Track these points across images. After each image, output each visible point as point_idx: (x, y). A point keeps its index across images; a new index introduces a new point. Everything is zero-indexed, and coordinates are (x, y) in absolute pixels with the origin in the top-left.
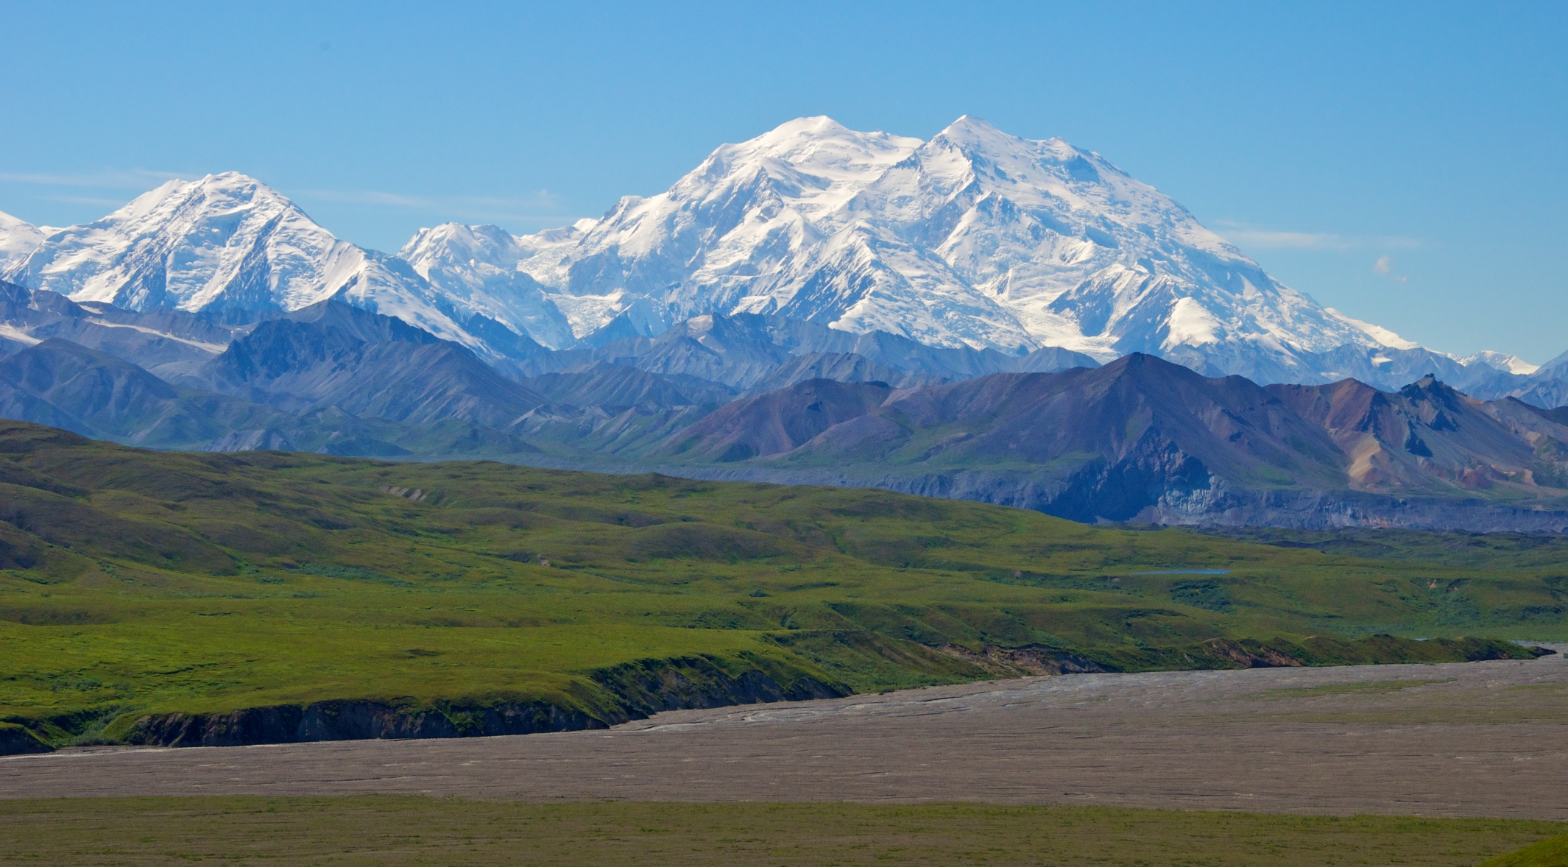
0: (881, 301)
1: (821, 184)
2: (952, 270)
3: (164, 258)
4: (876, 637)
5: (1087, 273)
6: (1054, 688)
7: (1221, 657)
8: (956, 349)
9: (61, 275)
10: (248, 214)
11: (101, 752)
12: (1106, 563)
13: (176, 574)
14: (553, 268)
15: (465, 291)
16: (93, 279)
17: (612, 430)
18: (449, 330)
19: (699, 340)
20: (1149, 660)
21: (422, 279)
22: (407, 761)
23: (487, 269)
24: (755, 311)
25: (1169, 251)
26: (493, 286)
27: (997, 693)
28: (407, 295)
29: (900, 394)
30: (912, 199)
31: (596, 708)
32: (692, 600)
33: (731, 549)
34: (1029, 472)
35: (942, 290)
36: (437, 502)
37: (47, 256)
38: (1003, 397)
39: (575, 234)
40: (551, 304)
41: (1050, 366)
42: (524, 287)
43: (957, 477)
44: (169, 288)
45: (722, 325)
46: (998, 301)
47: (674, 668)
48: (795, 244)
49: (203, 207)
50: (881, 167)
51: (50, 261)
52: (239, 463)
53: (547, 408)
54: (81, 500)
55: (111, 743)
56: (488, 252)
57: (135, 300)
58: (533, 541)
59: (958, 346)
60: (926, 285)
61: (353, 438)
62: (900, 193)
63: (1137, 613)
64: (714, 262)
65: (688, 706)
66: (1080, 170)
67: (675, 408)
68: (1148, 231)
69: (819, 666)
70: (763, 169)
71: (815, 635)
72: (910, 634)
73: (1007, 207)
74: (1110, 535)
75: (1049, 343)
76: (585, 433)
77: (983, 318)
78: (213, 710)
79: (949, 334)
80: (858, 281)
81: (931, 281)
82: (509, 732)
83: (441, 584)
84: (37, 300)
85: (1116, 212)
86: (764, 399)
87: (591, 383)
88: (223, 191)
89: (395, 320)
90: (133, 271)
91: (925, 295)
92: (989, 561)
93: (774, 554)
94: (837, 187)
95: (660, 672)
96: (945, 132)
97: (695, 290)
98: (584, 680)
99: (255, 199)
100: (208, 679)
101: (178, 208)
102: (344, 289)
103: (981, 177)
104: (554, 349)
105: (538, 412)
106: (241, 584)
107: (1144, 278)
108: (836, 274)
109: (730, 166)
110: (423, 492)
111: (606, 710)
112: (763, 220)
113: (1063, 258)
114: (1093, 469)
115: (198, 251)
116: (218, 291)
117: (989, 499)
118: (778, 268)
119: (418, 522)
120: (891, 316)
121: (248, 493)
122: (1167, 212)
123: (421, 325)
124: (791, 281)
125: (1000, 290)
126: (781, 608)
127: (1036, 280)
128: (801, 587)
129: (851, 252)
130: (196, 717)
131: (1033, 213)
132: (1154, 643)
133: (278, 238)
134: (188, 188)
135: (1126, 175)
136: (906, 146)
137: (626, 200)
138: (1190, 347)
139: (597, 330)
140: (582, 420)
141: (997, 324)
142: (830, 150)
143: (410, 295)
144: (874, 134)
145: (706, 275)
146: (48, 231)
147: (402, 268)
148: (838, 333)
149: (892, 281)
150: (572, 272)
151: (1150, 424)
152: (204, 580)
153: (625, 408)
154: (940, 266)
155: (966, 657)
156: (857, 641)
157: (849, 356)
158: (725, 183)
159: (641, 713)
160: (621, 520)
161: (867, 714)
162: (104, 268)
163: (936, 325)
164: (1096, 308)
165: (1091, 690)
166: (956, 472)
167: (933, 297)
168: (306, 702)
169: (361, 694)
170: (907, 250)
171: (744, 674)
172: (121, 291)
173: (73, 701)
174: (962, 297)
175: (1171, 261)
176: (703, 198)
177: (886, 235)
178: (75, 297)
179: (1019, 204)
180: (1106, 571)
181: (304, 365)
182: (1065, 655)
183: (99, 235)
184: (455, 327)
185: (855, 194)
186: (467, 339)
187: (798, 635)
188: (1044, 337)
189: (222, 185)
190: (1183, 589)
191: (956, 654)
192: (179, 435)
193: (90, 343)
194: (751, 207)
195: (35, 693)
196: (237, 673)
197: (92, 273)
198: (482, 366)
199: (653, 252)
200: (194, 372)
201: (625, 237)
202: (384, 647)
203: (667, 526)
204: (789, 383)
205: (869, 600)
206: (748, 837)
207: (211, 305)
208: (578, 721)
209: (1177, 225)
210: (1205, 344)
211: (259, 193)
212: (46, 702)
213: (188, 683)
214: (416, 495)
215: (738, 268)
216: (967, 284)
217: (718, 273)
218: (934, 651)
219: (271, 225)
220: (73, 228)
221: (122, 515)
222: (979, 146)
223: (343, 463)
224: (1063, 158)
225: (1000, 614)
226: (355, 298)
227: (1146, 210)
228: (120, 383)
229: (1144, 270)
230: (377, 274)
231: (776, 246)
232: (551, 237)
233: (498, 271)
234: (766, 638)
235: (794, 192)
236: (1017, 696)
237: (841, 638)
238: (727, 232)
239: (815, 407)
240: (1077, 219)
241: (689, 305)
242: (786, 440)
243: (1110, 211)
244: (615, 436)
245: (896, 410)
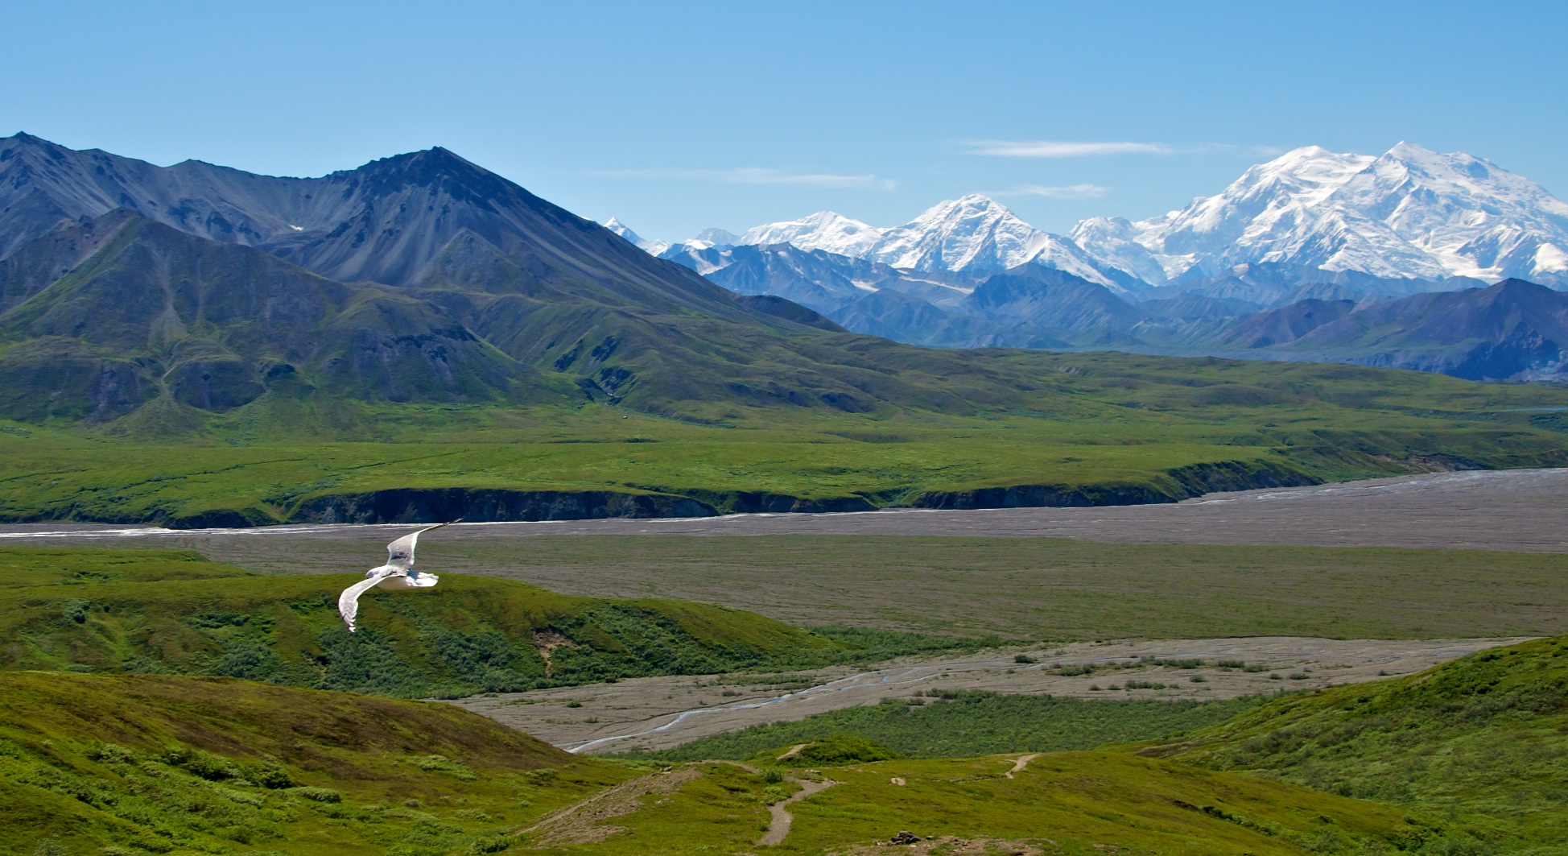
0: (1351, 252)
1: (1313, 185)
2: (1395, 233)
3: (941, 243)
4: (1339, 450)
5: (1482, 231)
6: (1450, 479)
7: (1560, 460)
8: (1397, 279)
9: (888, 254)
10: (985, 217)
11: (902, 511)
12: (1488, 404)
13: (943, 415)
14: (1155, 240)
15: (1104, 255)
16: (904, 255)
17: (1188, 331)
18: (1095, 277)
19: (1241, 278)
20: (1513, 462)
21: (1080, 249)
22: (1063, 519)
23: (1117, 241)
24: (1274, 260)
25: (1535, 216)
26: (1120, 251)
27: (1413, 483)
28: (1072, 258)
29: (1361, 306)
30: (1370, 192)
31: (1170, 491)
32: (1231, 429)
33: (1255, 399)
34: (1441, 351)
35: (1388, 244)
36: (1084, 374)
37: (881, 244)
38: (1426, 307)
39: (1167, 220)
40: (1154, 260)
41: (1457, 287)
42: (1137, 251)
43: (1396, 354)
44: (944, 259)
45: (1254, 269)
46: (1424, 250)
47: (1216, 468)
48: (1298, 221)
49: (961, 214)
50: (1350, 173)
51: (882, 246)
52: (977, 355)
53: (1151, 320)
54: (894, 376)
55: (907, 507)
56: (1117, 232)
57: (926, 266)
58: (1140, 396)
59: (1399, 277)
60: (1379, 242)
61: (1042, 339)
62: (1362, 189)
63: (1507, 434)
64: (1249, 233)
65: (1225, 490)
66: (1477, 171)
67: (1226, 317)
68: (1522, 205)
69: (1304, 467)
70: (1278, 179)
71: (1302, 449)
72: (1361, 448)
73: (1430, 194)
74: (1492, 388)
75: (1457, 274)
76: (1173, 333)
77: (1415, 260)
78: (959, 490)
79: (1393, 270)
80: (1336, 241)
81: (1380, 239)
82: (1119, 504)
83: (1087, 420)
84: (876, 268)
85: (1500, 194)
86: (1278, 311)
87: (1176, 305)
88: (972, 205)
89: (1065, 272)
90: (925, 250)
91: (1378, 248)
92: (1413, 404)
93: (1280, 402)
94: (1324, 187)
95: (1208, 471)
96: (1390, 151)
97: (1238, 250)
98: (1164, 476)
99: (989, 209)
100: (956, 473)
101: (948, 216)
102: (1037, 256)
103: (1413, 177)
104: (1155, 285)
105: (1145, 322)
106: (978, 420)
107: (1519, 233)
108: (1323, 237)
109: (1258, 178)
110: (1077, 369)
111: (1176, 492)
112: (1279, 208)
113: (1466, 223)
114: (1483, 348)
115: (959, 238)
116: (969, 259)
117: (1416, 368)
118: (1288, 235)
119: (1074, 386)
120: (1357, 261)
121: (981, 371)
122: (1534, 192)
123: (1080, 274)
124: (1295, 242)
125: (1426, 243)
126: (1283, 433)
127: (1448, 236)
128: (1297, 421)
129: (1332, 224)
130: (950, 494)
131: (1447, 197)
132: (1516, 452)
133: (1001, 229)
134: (953, 204)
135: (1507, 171)
136: (1366, 161)
137: (1197, 200)
138: (1549, 273)
139: (1181, 274)
140: (1171, 325)
141: (1424, 263)
142: (1319, 166)
143: (1074, 258)
144: (1346, 155)
145: (1245, 240)
146: (882, 231)
147: (1069, 243)
148: (1324, 271)
149: (1358, 240)
150: (1165, 242)
151: (1519, 321)
152: (956, 418)
153: (1196, 319)
154: (1387, 230)
155: (1395, 461)
156: (1328, 452)
157: (1330, 285)
158: (1256, 187)
159: (1198, 494)
160: (1190, 383)
161: (1331, 495)
162: (910, 249)
163: (1385, 265)
164: (1488, 251)
165: (1473, 480)
166: (1398, 351)
167: (1383, 249)
168: (1008, 486)
169: (1038, 482)
170: (1366, 221)
171: (1258, 472)
172: (919, 261)
173: (887, 484)
174: (1401, 248)
175: (1536, 222)
176: (1242, 197)
177: (1354, 214)
178: (894, 266)
179: (1437, 192)
180: (1488, 410)
181: (1015, 299)
182: (1459, 460)
183: (907, 232)
184: (1099, 275)
185: (1334, 190)
186: (1106, 282)
187: (1291, 449)
188: (1454, 270)
189: (971, 201)
190: (1537, 419)
191: (1389, 460)
192: (948, 338)
193: (903, 290)
194: (1271, 201)
195: (869, 480)
196: (972, 470)
197: (904, 252)
198: (1114, 297)
199: (1213, 229)
200: (956, 304)
201: (1196, 220)
202: (1051, 456)
203: (1217, 386)
204: (1294, 302)
205: (1337, 427)
206: (1255, 565)
207: (965, 267)
208: (1160, 498)
209: (1541, 200)
210: (1560, 271)
211: (990, 205)
212: (873, 484)
213: (946, 475)
214: (1073, 371)
215: (1264, 236)
216: (1404, 240)
217: (1251, 239)
218: (1375, 458)
219: (997, 222)
220: (894, 228)
221: (915, 384)
222: (1411, 159)
223: (1033, 353)
224: (1465, 163)
225: (1419, 436)
226: (1043, 261)
227: (1520, 192)
228: (918, 311)
229: (1518, 228)
230: (1055, 247)
231: (1287, 222)
232: (1153, 222)
233: (1123, 242)
234: (1273, 451)
235: (1296, 190)
236: (1426, 484)
237: (1318, 451)
238: (1257, 215)
239: (1309, 316)
240: (1475, 199)
241: (1236, 258)
242: (1291, 334)
243: (1496, 194)
244: (1190, 334)
245: (1359, 316)
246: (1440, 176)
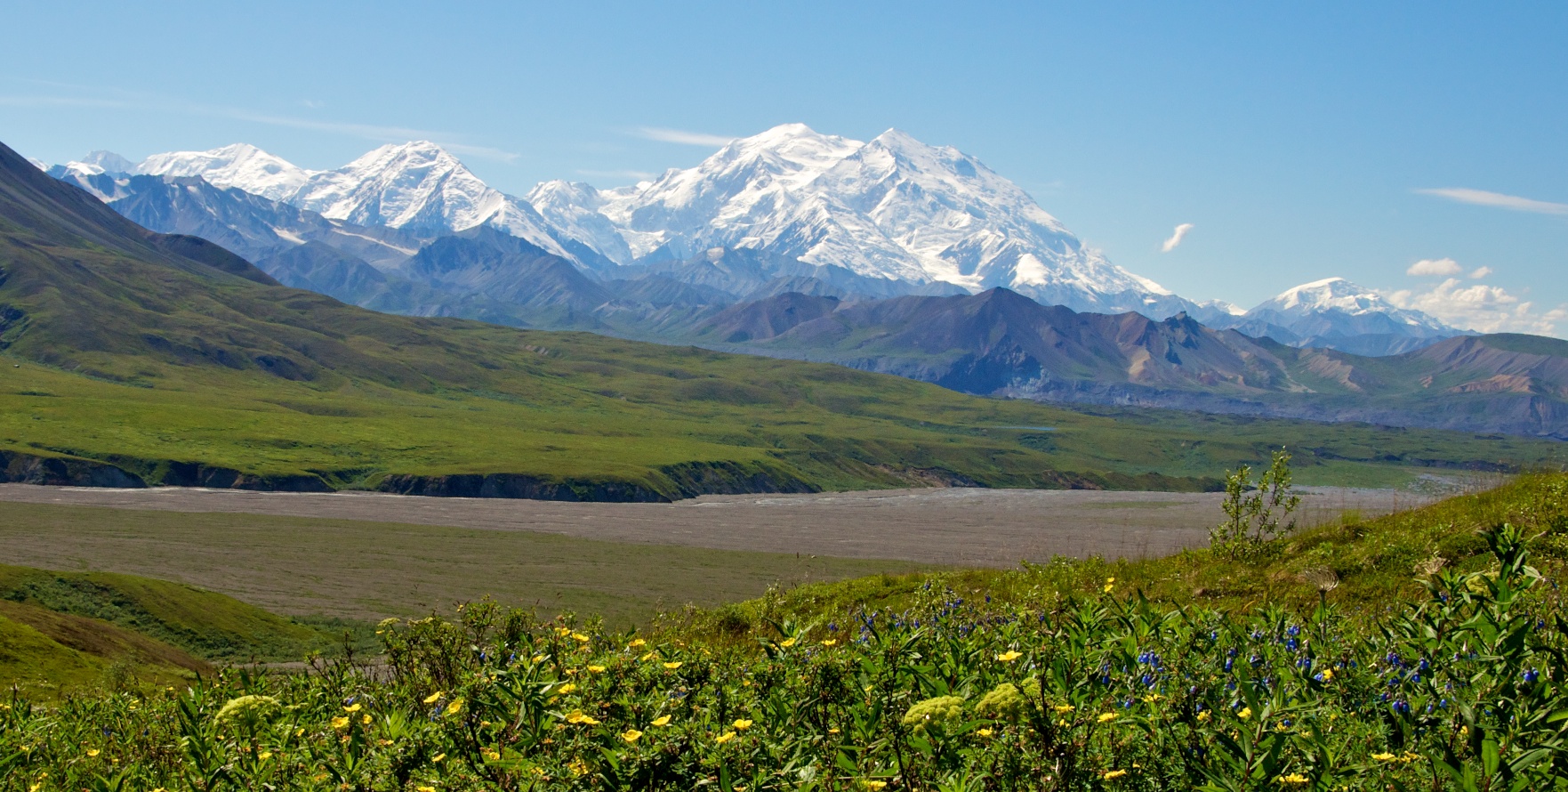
0: (832, 245)
1: (797, 167)
2: (878, 228)
3: (380, 194)
4: (836, 457)
5: (965, 235)
7: (1053, 482)
8: (878, 279)
10: (433, 168)
12: (978, 419)
13: (398, 391)
14: (622, 212)
15: (565, 225)
16: (336, 204)
17: (657, 318)
18: (554, 248)
19: (715, 264)
21: (538, 215)
23: (579, 210)
24: (751, 247)
25: (1018, 223)
26: (582, 222)
28: (529, 225)
29: (845, 305)
30: (855, 180)
31: (664, 489)
33: (741, 396)
34: (925, 360)
35: (872, 240)
36: (554, 356)
37: (309, 189)
38: (912, 311)
39: (637, 191)
40: (619, 234)
41: (939, 293)
42: (601, 223)
43: (880, 360)
44: (382, 212)
45: (729, 255)
46: (907, 250)
47: (710, 467)
48: (778, 205)
49: (405, 162)
50: (836, 158)
51: (311, 192)
52: (433, 324)
53: (617, 302)
56: (581, 200)
57: (361, 218)
58: (615, 384)
59: (880, 277)
60: (861, 237)
61: (495, 314)
62: (848, 176)
63: (999, 452)
64: (725, 214)
65: (719, 492)
66: (964, 168)
67: (699, 306)
68: (1006, 210)
69: (801, 472)
70: (760, 156)
71: (798, 453)
72: (856, 456)
73: (916, 189)
74: (981, 402)
75: (938, 278)
76: (640, 319)
77: (897, 260)
78: (430, 474)
79: (874, 269)
80: (818, 231)
81: (864, 233)
83: (559, 408)
84: (303, 216)
85: (986, 196)
86: (757, 304)
87: (644, 287)
88: (418, 153)
89: (521, 240)
90: (360, 201)
91: (860, 243)
92: (904, 414)
93: (767, 402)
94: (807, 170)
95: (702, 470)
96: (879, 138)
97: (712, 232)
98: (657, 472)
99: (437, 159)
100: (425, 455)
101: (390, 163)
102: (489, 219)
103: (901, 169)
104: (619, 264)
105: (611, 304)
106: (438, 399)
107: (1002, 240)
108: (804, 226)
109: (739, 153)
110: (546, 349)
111: (670, 491)
112: (758, 189)
113: (950, 224)
114: (967, 360)
115: (401, 190)
116: (411, 216)
117: (900, 375)
118: (766, 220)
119: (545, 368)
120: (838, 255)
121: (441, 343)
122: (1018, 198)
123: (537, 244)
124: (774, 229)
125: (909, 242)
126: (774, 436)
127: (932, 237)
128: (785, 423)
129: (814, 212)
130: (419, 478)
131: (934, 194)
132: (1010, 471)
133: (451, 184)
134: (396, 150)
135: (994, 172)
136: (853, 145)
137: (671, 171)
138: (1029, 286)
139: (648, 254)
140: (639, 310)
141: (905, 264)
142: (804, 146)
143: (531, 225)
144: (833, 137)
145: (719, 222)
146: (310, 173)
147: (526, 207)
148: (804, 264)
149: (840, 233)
150: (634, 215)
151: (1005, 333)
153: (666, 305)
154: (871, 225)
155: (892, 473)
156: (825, 459)
157: (811, 279)
158: (735, 163)
159: (692, 495)
160: (672, 374)
161: (831, 504)
162: (343, 198)
163: (866, 262)
164: (970, 257)
166: (879, 357)
167: (865, 244)
168: (486, 473)
169: (520, 471)
170: (850, 213)
171: (755, 475)
173: (346, 463)
174: (884, 245)
175: (1020, 230)
177: (837, 203)
178: (324, 215)
179: (924, 187)
180: (978, 425)
181: (465, 265)
182: (955, 475)
184: (558, 247)
185: (818, 175)
186: (566, 255)
187: (787, 453)
188: (935, 274)
189: (418, 148)
190: (1027, 439)
191: (886, 471)
193: (335, 244)
194: (751, 180)
195: (324, 457)
196: (443, 453)
197: (335, 201)
198: (576, 272)
199: (686, 206)
200: (397, 266)
201: (668, 195)
202: (530, 443)
203: (700, 380)
204: (772, 295)
205: (830, 434)
207: (407, 224)
209: (1025, 206)
210: (1039, 285)
211: (440, 155)
212: (329, 462)
213: (413, 456)
214: (541, 351)
215: (740, 219)
216: (887, 237)
217: (727, 221)
218: (872, 467)
219: (447, 175)
221: (366, 352)
222: (900, 148)
223: (497, 328)
224: (954, 159)
225: (913, 447)
226: (496, 226)
227: (1005, 196)
228: (352, 271)
229: (1002, 235)
230: (511, 210)
231: (765, 206)
232: (621, 192)
233: (586, 212)
234: (768, 454)
235: (779, 171)
237: (814, 456)
238: (734, 195)
239: (790, 311)
240: (961, 199)
241: (708, 241)
242: (770, 331)
243: (982, 196)
244: (660, 322)
245: (843, 315)
246: (928, 170)
